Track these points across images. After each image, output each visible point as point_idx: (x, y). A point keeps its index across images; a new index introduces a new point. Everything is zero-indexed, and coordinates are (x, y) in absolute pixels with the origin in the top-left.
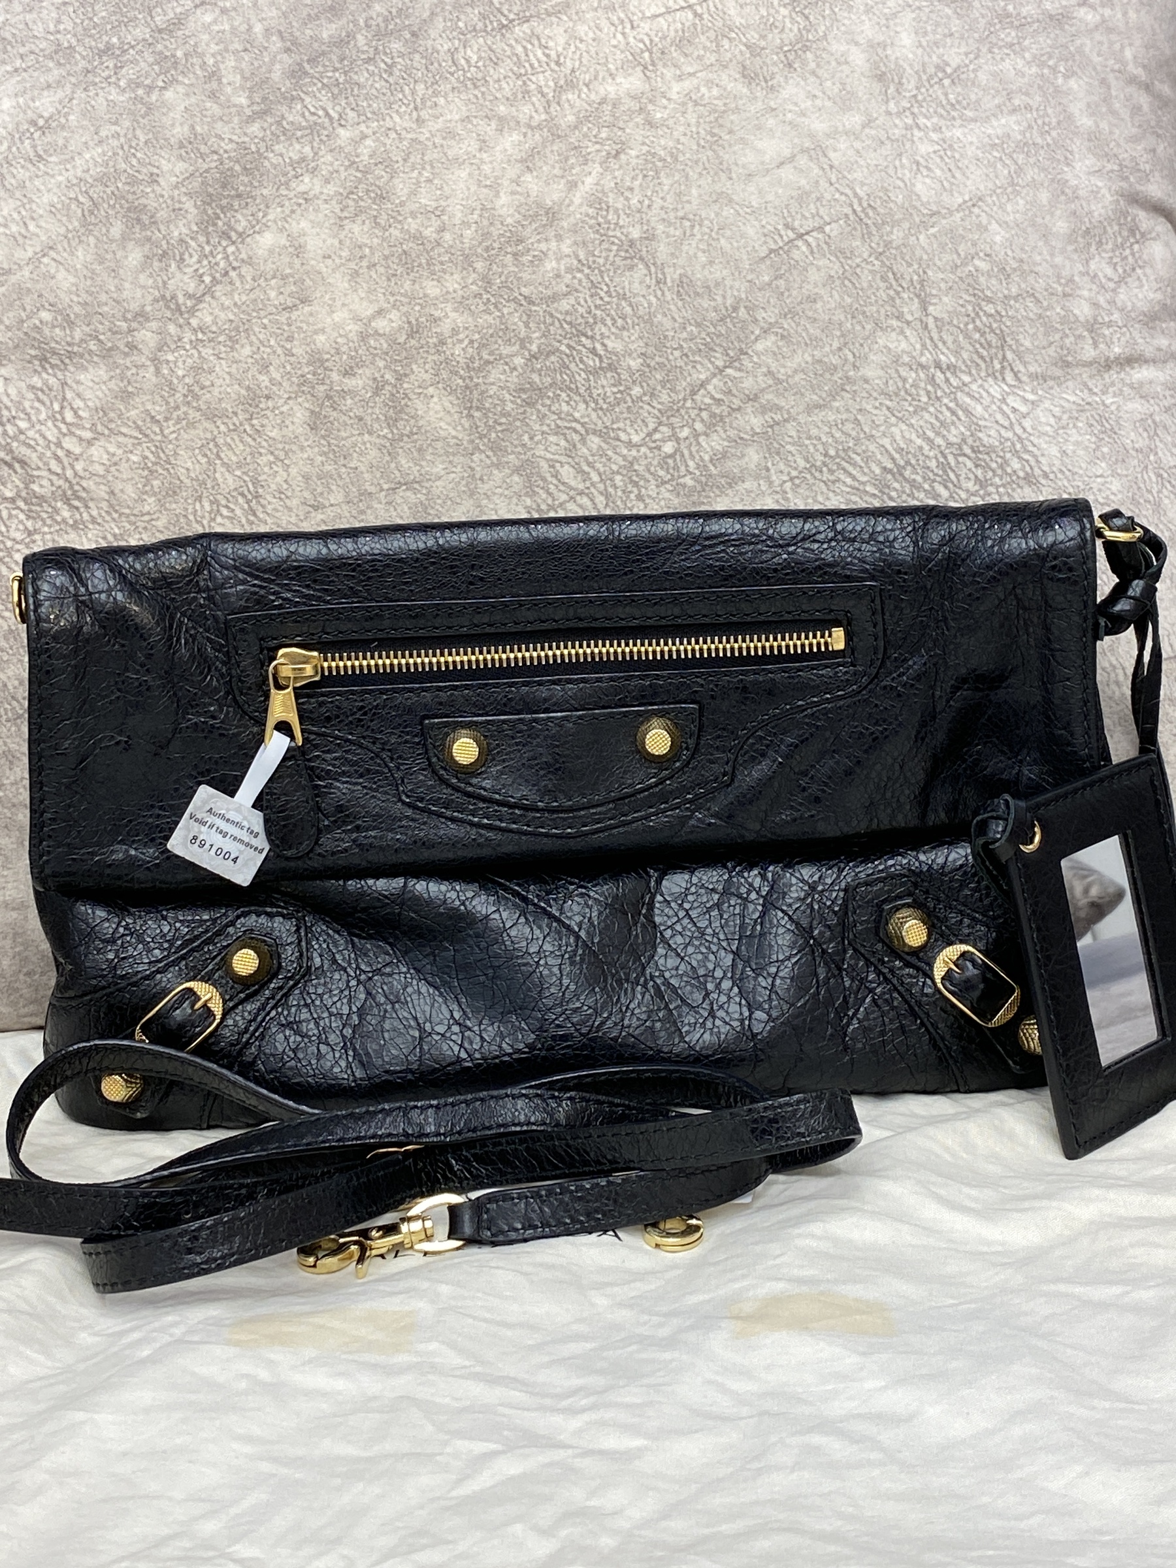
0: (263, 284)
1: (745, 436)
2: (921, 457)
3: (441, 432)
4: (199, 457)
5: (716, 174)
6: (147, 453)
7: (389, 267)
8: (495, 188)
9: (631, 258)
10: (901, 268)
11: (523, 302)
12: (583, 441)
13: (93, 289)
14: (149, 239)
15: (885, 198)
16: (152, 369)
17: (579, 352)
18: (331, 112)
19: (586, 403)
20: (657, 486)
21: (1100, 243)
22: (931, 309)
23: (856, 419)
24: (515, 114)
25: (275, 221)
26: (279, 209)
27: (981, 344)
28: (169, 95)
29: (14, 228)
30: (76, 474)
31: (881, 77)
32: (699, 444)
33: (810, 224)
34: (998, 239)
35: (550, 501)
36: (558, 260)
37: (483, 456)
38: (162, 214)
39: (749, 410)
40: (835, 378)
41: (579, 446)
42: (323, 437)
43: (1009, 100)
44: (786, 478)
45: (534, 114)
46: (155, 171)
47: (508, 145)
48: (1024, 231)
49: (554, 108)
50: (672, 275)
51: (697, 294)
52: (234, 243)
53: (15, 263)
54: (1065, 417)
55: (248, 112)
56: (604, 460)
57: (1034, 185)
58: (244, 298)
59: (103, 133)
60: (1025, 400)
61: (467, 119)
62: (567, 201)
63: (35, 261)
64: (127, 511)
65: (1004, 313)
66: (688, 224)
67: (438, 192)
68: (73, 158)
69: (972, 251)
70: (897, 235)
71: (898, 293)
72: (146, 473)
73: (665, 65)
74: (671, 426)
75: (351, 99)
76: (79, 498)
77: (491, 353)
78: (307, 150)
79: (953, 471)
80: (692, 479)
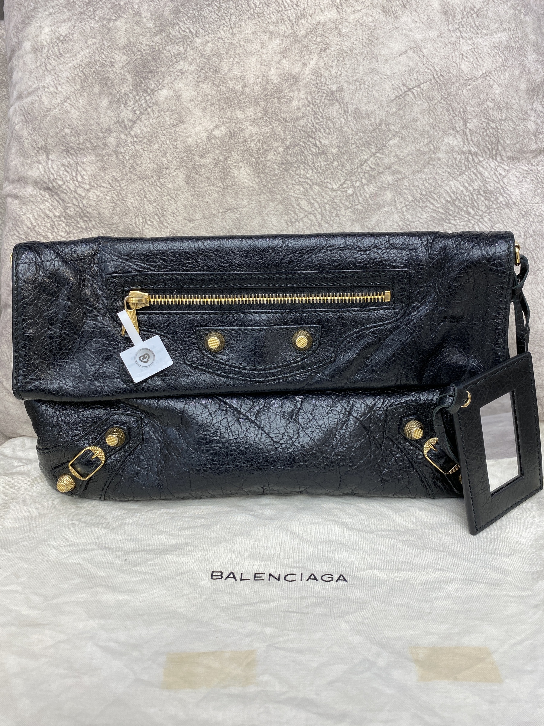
0: (163, 114)
1: (385, 186)
2: (462, 196)
3: (246, 184)
4: (137, 197)
5: (371, 59)
6: (114, 196)
7: (220, 105)
8: (269, 66)
9: (332, 100)
10: (456, 105)
11: (283, 121)
12: (311, 188)
13: (87, 118)
14: (111, 94)
15: (448, 71)
16: (115, 156)
17: (309, 145)
18: (192, 30)
19: (312, 170)
20: (345, 210)
21: (538, 95)
22: (468, 125)
23: (435, 177)
24: (278, 30)
25: (167, 84)
26: (169, 78)
27: (488, 142)
28: (118, 23)
29: (52, 89)
30: (84, 205)
31: (446, 13)
32: (364, 189)
33: (414, 84)
34: (497, 92)
35: (296, 217)
36: (298, 101)
37: (265, 196)
38: (116, 81)
39: (387, 173)
40: (425, 158)
41: (309, 191)
42: (192, 187)
43: (502, 25)
44: (403, 205)
45: (286, 30)
46: (113, 60)
47: (274, 45)
48: (508, 88)
49: (296, 27)
50: (351, 108)
51: (363, 118)
52: (149, 95)
53: (53, 106)
54: (521, 177)
55: (154, 31)
56: (321, 197)
57: (512, 66)
58: (154, 121)
59: (89, 43)
60: (505, 169)
61: (255, 33)
62: (302, 73)
63: (61, 105)
64: (107, 222)
65: (499, 128)
66: (358, 83)
67: (242, 68)
68: (76, 55)
69: (486, 98)
70: (453, 89)
72: (114, 204)
73: (347, 6)
74: (351, 181)
75: (201, 23)
76: (86, 216)
77: (268, 146)
78: (181, 49)
79: (476, 202)
80: (361, 206)
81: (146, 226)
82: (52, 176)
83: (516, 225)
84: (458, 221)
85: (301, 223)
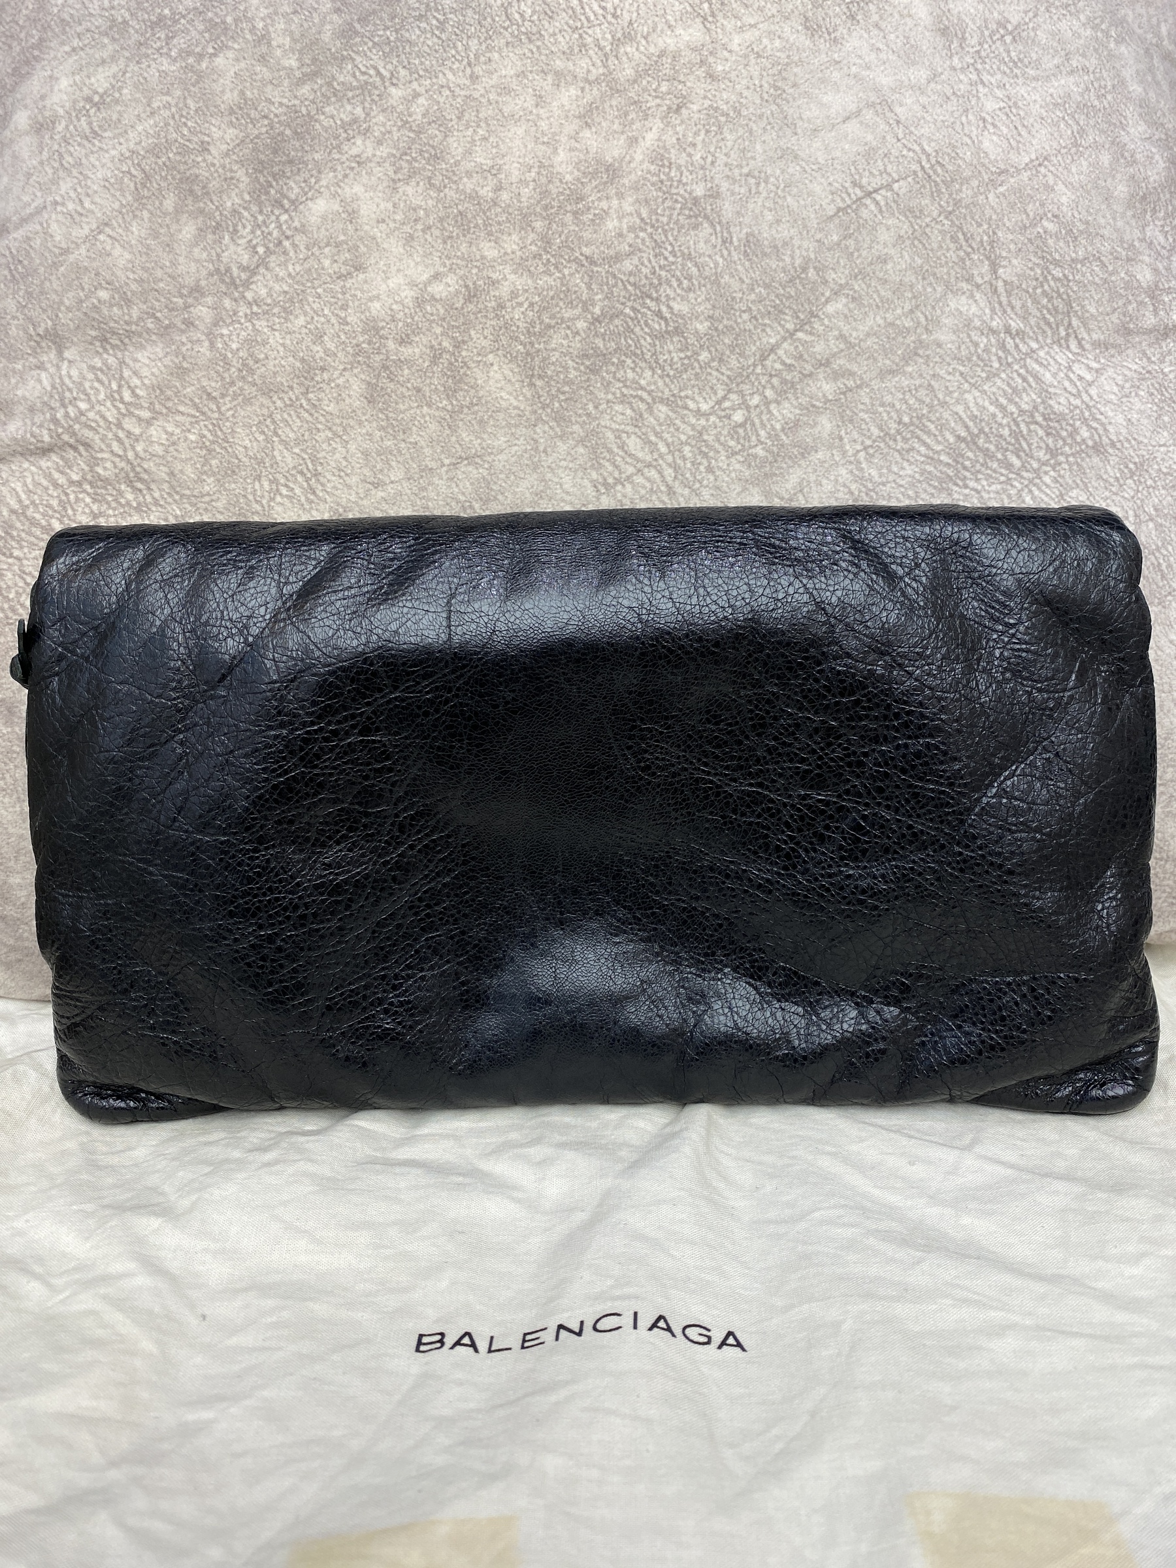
0: (317, 253)
1: (817, 404)
2: (995, 426)
3: (503, 403)
4: (257, 435)
5: (780, 129)
6: (206, 433)
7: (444, 229)
8: (553, 144)
9: (696, 217)
10: (972, 228)
11: (584, 262)
12: (650, 409)
13: (148, 265)
14: (201, 211)
15: (953, 154)
16: (206, 344)
17: (644, 315)
18: (382, 71)
19: (651, 368)
20: (728, 457)
21: (1154, 211)
22: (1001, 271)
23: (930, 385)
24: (572, 68)
25: (327, 187)
26: (332, 174)
27: (1048, 310)
28: (220, 61)
29: (71, 206)
30: (137, 455)
31: (944, 32)
32: (770, 412)
33: (877, 182)
34: (1064, 199)
35: (616, 474)
36: (620, 219)
37: (546, 428)
38: (214, 185)
39: (821, 376)
40: (908, 341)
41: (646, 416)
42: (381, 410)
43: (1068, 60)
44: (859, 447)
45: (591, 68)
46: (206, 139)
47: (565, 101)
48: (1088, 192)
49: (612, 61)
50: (738, 234)
51: (765, 254)
52: (286, 211)
53: (73, 242)
54: (1127, 385)
55: (298, 74)
56: (672, 429)
57: (1096, 146)
58: (298, 268)
59: (155, 105)
60: (1089, 368)
61: (522, 74)
63: (91, 239)
64: (188, 492)
65: (1071, 277)
66: (753, 181)
67: (494, 151)
68: (126, 132)
69: (1041, 211)
70: (966, 193)
71: (968, 254)
72: (204, 452)
73: (725, 17)
74: (741, 393)
75: (403, 57)
76: (140, 480)
77: (552, 317)
78: (359, 111)
79: (1025, 439)
80: (763, 449)
81: (278, 499)
82: (67, 394)
83: (1116, 494)
84: (985, 483)
85: (629, 487)
